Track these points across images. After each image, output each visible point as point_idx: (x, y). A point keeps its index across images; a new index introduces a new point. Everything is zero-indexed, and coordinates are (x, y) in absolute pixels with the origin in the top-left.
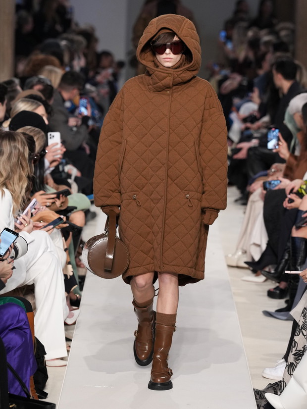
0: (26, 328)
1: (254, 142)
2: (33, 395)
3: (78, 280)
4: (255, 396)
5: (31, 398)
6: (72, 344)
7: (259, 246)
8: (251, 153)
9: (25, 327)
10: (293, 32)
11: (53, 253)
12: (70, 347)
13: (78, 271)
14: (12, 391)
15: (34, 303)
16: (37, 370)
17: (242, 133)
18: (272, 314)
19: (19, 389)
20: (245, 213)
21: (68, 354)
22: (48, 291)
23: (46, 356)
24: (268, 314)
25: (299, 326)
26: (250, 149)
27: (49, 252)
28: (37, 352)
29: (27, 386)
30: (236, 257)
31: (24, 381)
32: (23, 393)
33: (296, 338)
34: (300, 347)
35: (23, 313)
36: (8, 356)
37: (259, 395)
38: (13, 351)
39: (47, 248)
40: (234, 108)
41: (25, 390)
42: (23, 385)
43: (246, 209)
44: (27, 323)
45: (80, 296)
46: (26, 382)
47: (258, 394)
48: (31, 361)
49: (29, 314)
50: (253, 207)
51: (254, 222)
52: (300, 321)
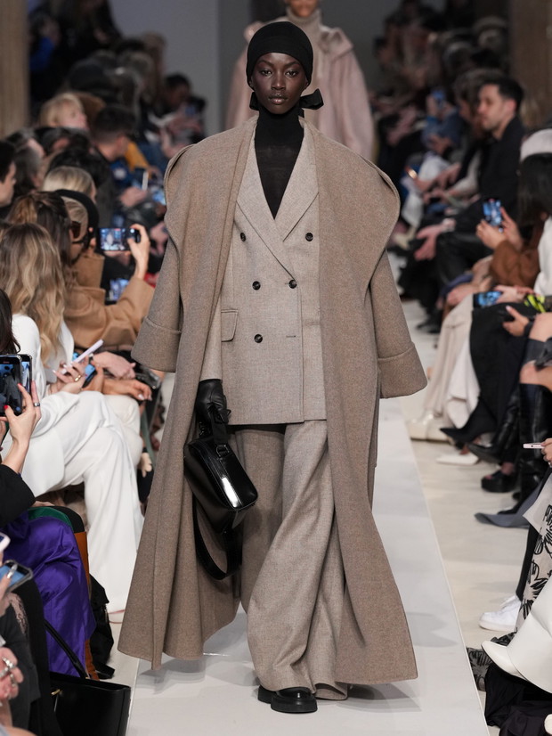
0: (75, 558)
1: (447, 224)
2: (90, 673)
4: (470, 660)
5: (88, 678)
7: (464, 401)
8: (443, 243)
9: (72, 557)
10: (505, 32)
11: (113, 429)
14: (55, 668)
15: (85, 515)
17: (425, 208)
18: (492, 519)
19: (67, 663)
20: (436, 346)
23: (108, 606)
24: (484, 518)
25: (541, 536)
26: (440, 237)
27: (109, 427)
28: (94, 599)
29: (81, 660)
30: (425, 423)
31: (74, 651)
32: (74, 670)
33: (536, 558)
34: (543, 573)
35: (68, 533)
36: (45, 609)
37: (477, 657)
38: (54, 600)
39: (103, 420)
41: (77, 664)
42: (73, 658)
43: (437, 340)
44: (75, 551)
46: (77, 652)
47: (474, 656)
48: (86, 614)
49: (78, 535)
50: (452, 336)
51: (454, 363)
52: (542, 528)
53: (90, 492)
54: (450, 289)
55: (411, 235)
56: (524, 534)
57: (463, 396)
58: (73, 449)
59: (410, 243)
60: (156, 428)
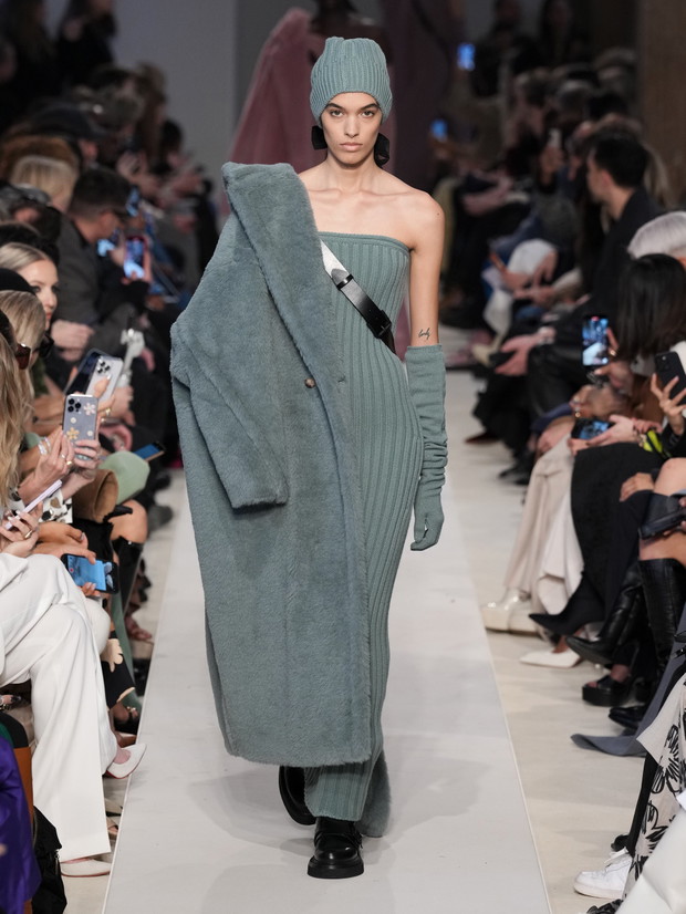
0: (13, 787)
1: (545, 334)
3: (132, 670)
6: (122, 822)
7: (561, 580)
8: (537, 360)
9: (10, 783)
11: (73, 607)
12: (117, 827)
13: (132, 648)
15: (32, 726)
16: (41, 885)
17: (514, 311)
18: (592, 741)
21: (113, 850)
22: (63, 698)
23: (60, 853)
24: (584, 742)
25: (661, 768)
26: (534, 352)
27: (67, 604)
28: (39, 841)
30: (507, 608)
33: (654, 799)
35: (5, 749)
39: (59, 594)
40: (494, 258)
43: (525, 493)
44: (15, 775)
45: (139, 708)
48: (27, 864)
49: (19, 752)
50: (545, 488)
51: (548, 525)
52: (663, 758)
53: (38, 693)
54: (545, 425)
55: (494, 348)
56: (638, 765)
57: (560, 574)
58: (17, 634)
59: (492, 357)
60: (135, 607)
